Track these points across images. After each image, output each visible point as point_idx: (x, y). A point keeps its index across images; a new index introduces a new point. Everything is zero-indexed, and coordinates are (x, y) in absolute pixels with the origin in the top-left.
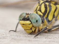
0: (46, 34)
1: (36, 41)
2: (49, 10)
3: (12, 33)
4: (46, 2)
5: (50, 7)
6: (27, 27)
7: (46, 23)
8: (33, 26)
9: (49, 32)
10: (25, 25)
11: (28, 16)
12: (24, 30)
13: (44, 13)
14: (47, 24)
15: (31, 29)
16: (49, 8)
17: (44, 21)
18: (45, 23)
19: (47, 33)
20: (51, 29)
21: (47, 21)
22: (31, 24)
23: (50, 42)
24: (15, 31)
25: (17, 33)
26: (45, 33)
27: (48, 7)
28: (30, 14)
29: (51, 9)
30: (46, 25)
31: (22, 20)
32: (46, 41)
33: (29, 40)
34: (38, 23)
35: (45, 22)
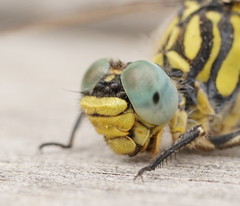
0: (207, 161)
1: (141, 191)
2: (222, 46)
3: (50, 153)
4: (211, 8)
5: (225, 30)
6: (112, 126)
7: (206, 108)
8: (139, 122)
9: (221, 149)
10: (103, 116)
11: (116, 75)
12: (105, 143)
13: (194, 60)
14: (212, 112)
15: (131, 134)
16: (221, 36)
17: (194, 99)
18: (199, 107)
19: (214, 156)
20: (231, 136)
21: (209, 99)
22: (130, 110)
23: (201, 197)
24: (69, 146)
25: (74, 155)
26: (203, 155)
27: (216, 31)
28: (129, 64)
29: (232, 40)
30: (208, 116)
31: (92, 95)
32: (186, 194)
33: (108, 190)
34: (161, 108)
35: (200, 104)
